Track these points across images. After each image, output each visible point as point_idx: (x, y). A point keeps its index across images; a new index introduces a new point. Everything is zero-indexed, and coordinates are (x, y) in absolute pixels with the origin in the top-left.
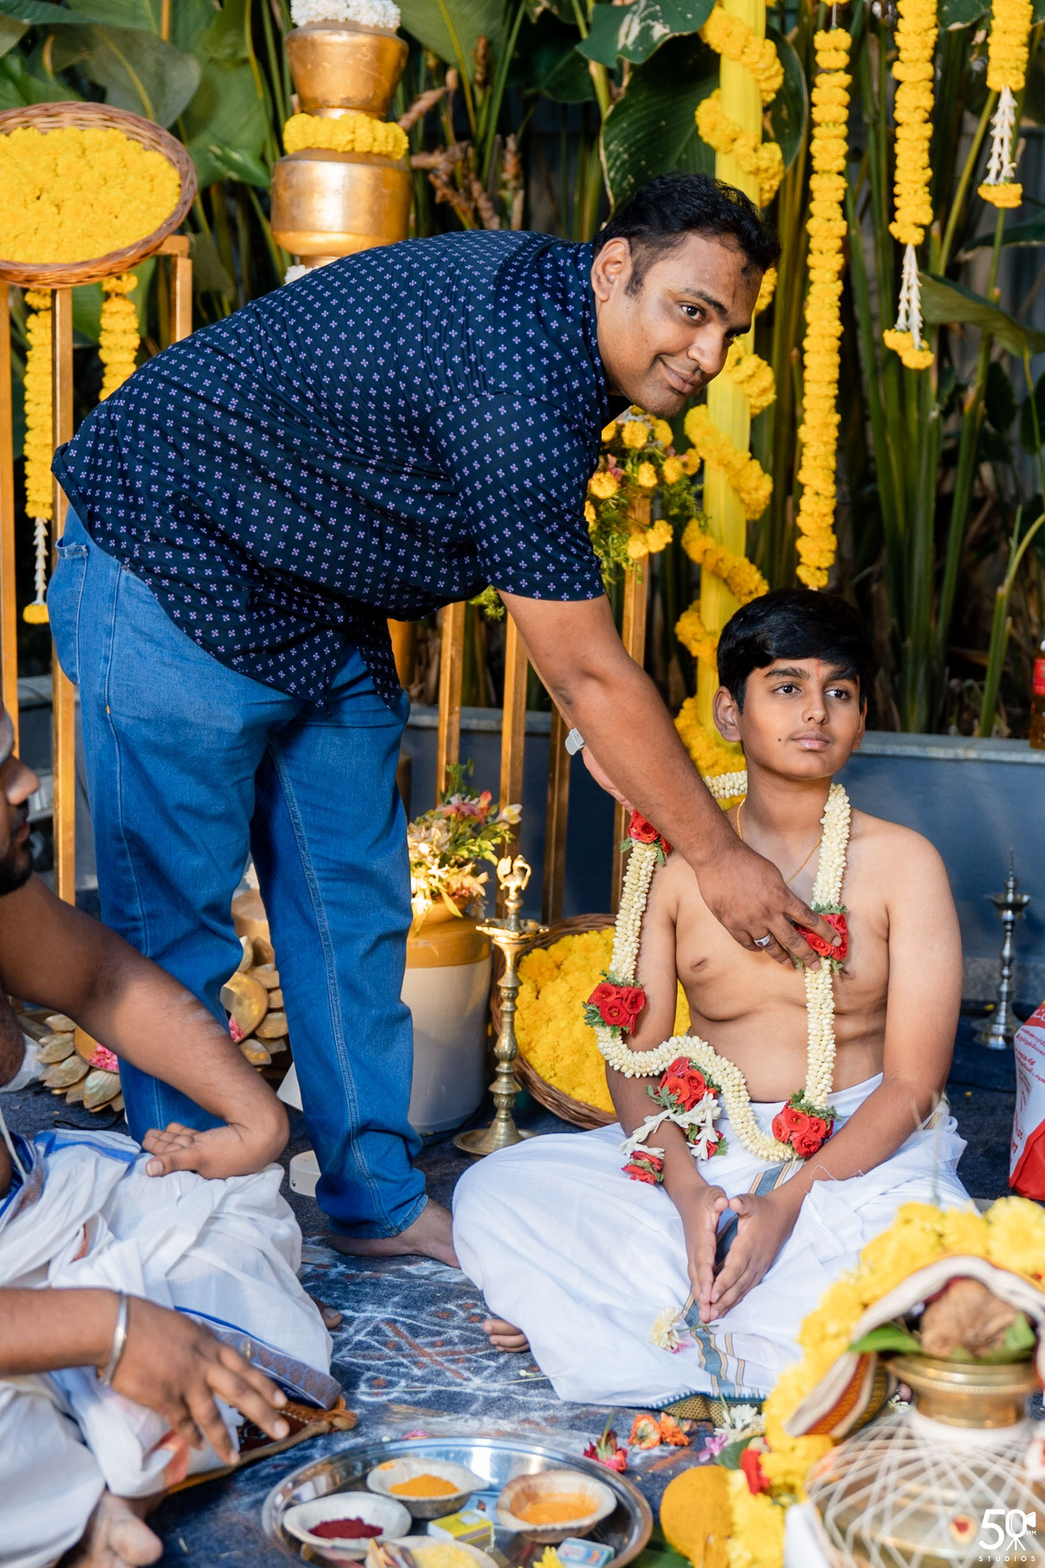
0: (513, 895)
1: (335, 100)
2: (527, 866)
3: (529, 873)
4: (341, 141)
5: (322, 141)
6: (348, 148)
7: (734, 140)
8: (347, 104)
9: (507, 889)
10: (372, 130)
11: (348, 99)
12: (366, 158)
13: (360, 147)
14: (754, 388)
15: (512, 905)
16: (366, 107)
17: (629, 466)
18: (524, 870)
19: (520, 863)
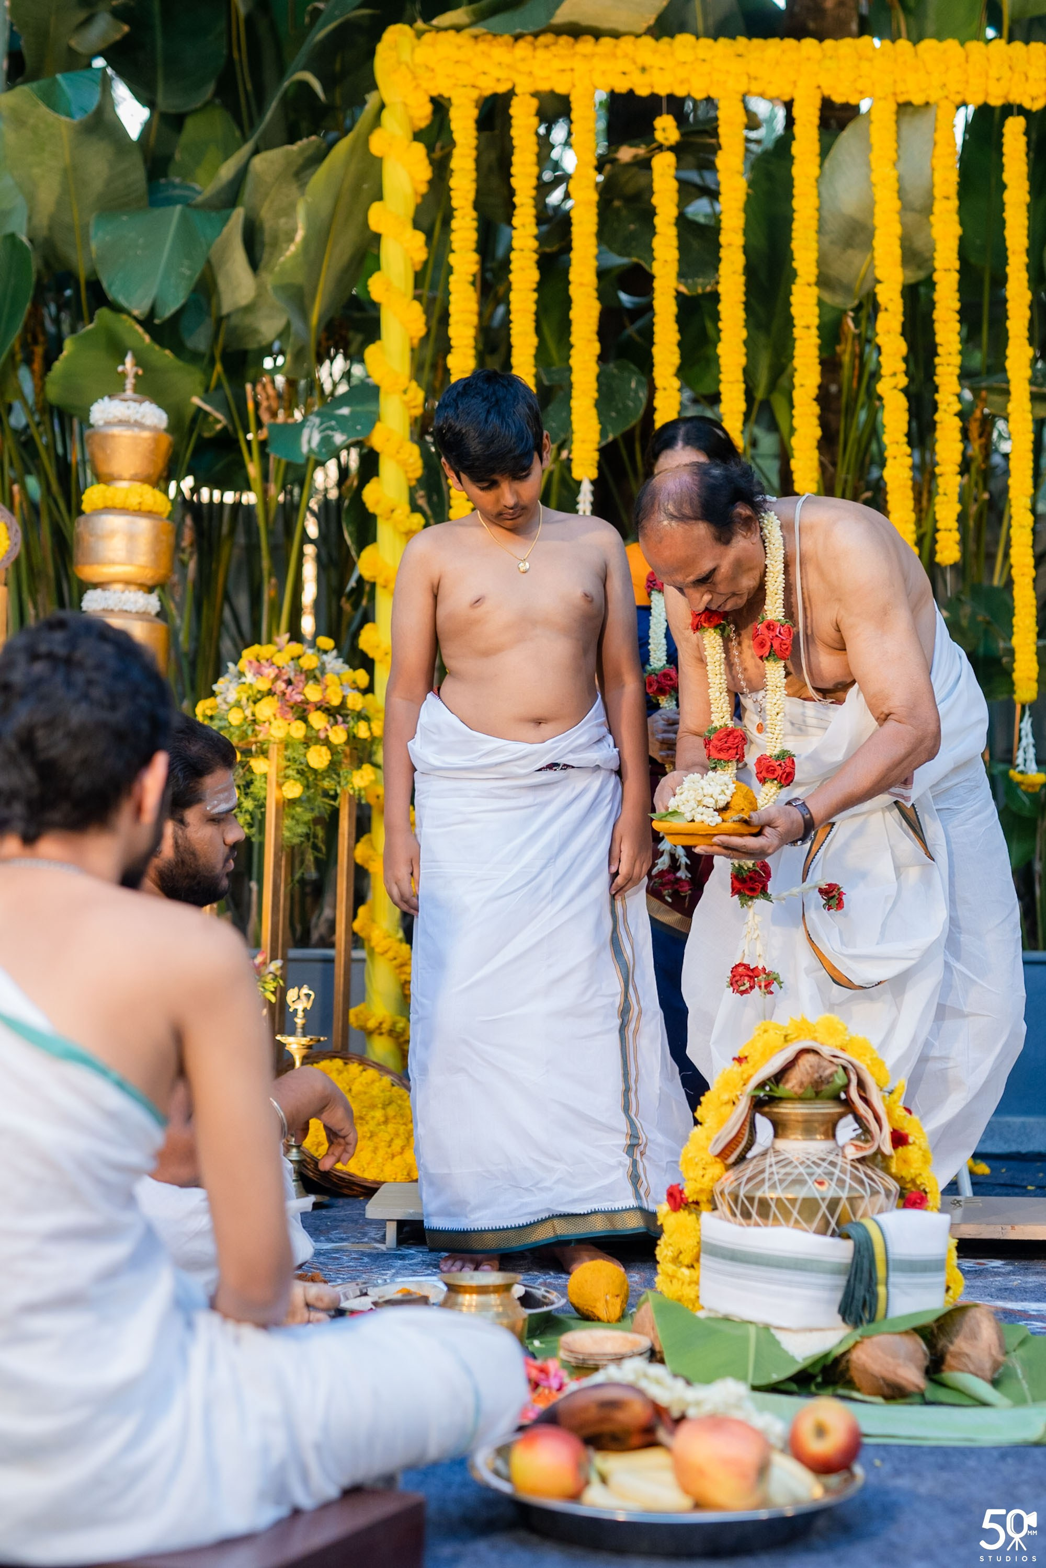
0: (300, 1014)
1: (126, 475)
2: (311, 992)
3: (313, 997)
4: (133, 502)
5: (118, 502)
6: (137, 508)
7: (393, 511)
8: (133, 479)
9: (296, 1010)
10: (154, 496)
11: (136, 475)
12: (149, 514)
13: (145, 508)
15: (299, 1021)
16: (146, 480)
17: (352, 723)
18: (308, 996)
19: (305, 990)
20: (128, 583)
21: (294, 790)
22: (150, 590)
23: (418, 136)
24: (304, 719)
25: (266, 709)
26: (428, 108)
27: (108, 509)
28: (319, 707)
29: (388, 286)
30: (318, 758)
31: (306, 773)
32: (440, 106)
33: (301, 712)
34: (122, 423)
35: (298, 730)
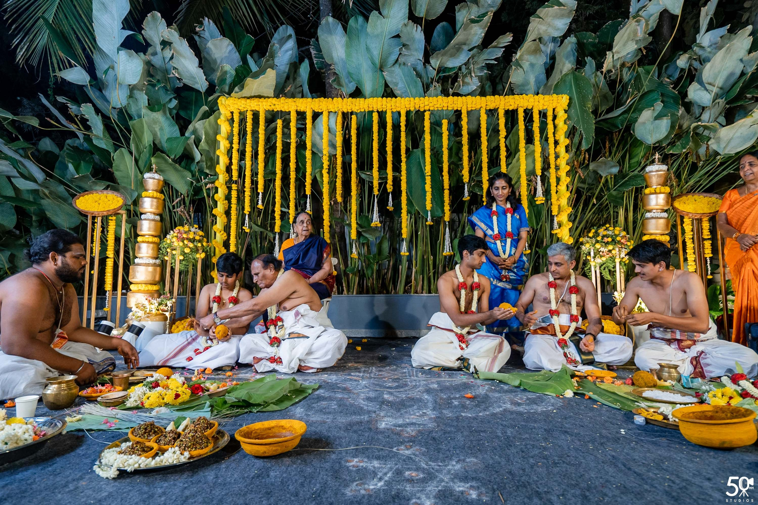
1: (151, 190)
4: (151, 195)
5: (148, 195)
11: (153, 190)
12: (156, 198)
14: (223, 236)
15: (169, 309)
16: (156, 191)
20: (151, 213)
21: (181, 258)
22: (157, 215)
23: (228, 120)
24: (183, 242)
25: (174, 239)
26: (230, 114)
27: (146, 197)
28: (187, 239)
29: (220, 151)
30: (187, 250)
31: (183, 253)
32: (232, 113)
33: (183, 240)
34: (150, 178)
35: (181, 244)
